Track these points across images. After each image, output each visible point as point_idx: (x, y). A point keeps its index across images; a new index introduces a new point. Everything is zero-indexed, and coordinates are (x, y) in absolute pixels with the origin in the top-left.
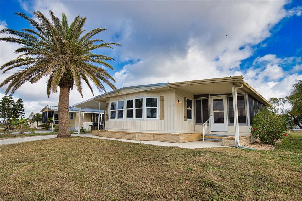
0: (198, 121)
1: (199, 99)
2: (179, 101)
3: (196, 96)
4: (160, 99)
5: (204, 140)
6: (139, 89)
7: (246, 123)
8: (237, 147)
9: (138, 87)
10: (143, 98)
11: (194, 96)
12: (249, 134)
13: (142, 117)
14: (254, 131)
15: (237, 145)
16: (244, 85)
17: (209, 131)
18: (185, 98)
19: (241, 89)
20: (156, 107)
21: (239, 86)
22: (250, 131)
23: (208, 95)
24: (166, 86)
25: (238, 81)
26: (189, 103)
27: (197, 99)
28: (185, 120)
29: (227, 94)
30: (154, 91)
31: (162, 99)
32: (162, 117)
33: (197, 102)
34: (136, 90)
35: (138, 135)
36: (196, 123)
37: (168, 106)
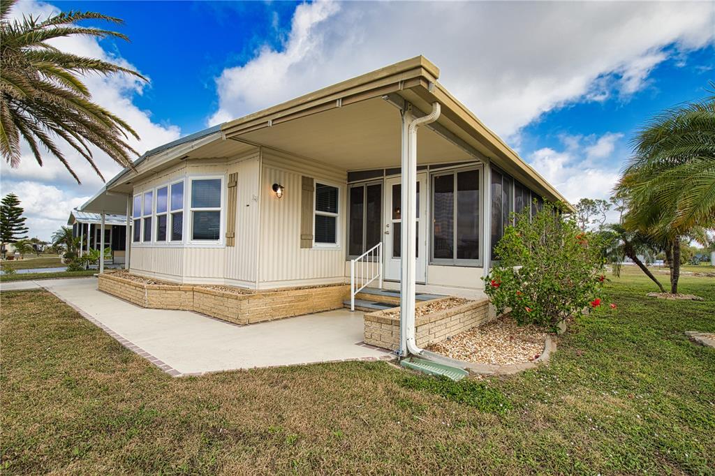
0: (354, 249)
1: (357, 183)
2: (275, 188)
3: (352, 176)
4: (228, 182)
5: (353, 308)
6: (172, 152)
7: (478, 258)
8: (405, 354)
9: (170, 146)
10: (184, 179)
11: (346, 177)
13: (181, 239)
18: (307, 182)
20: (220, 207)
22: (482, 284)
23: (379, 173)
24: (216, 136)
25: (410, 85)
27: (355, 186)
28: (305, 243)
29: (432, 167)
30: (212, 158)
31: (233, 184)
32: (231, 238)
33: (355, 195)
34: (165, 157)
35: (149, 291)
36: (350, 254)
37: (246, 205)
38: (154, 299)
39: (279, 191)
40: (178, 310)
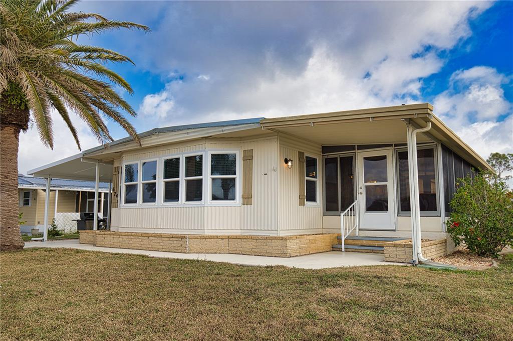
0: (331, 206)
1: (332, 155)
2: (286, 161)
3: (326, 149)
4: (242, 156)
5: (343, 250)
6: (194, 132)
7: (436, 210)
8: (417, 263)
9: (191, 127)
10: (203, 153)
11: (321, 150)
12: (444, 235)
13: (201, 200)
14: (453, 228)
15: (417, 259)
16: (433, 124)
17: (355, 229)
18: (301, 154)
19: (427, 133)
20: (235, 174)
21: (422, 128)
22: (445, 227)
23: (352, 148)
24: (256, 126)
25: (420, 116)
26: (310, 164)
27: (329, 157)
28: (302, 204)
29: (396, 145)
30: (228, 138)
31: (248, 158)
32: (247, 199)
33: (330, 162)
35: (191, 240)
36: (327, 210)
37: (263, 173)
38: (195, 246)
39: (290, 164)
40: (215, 253)
